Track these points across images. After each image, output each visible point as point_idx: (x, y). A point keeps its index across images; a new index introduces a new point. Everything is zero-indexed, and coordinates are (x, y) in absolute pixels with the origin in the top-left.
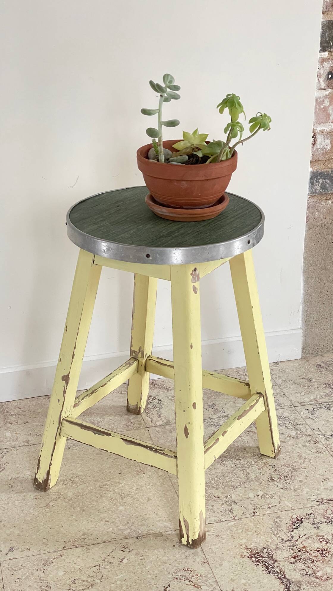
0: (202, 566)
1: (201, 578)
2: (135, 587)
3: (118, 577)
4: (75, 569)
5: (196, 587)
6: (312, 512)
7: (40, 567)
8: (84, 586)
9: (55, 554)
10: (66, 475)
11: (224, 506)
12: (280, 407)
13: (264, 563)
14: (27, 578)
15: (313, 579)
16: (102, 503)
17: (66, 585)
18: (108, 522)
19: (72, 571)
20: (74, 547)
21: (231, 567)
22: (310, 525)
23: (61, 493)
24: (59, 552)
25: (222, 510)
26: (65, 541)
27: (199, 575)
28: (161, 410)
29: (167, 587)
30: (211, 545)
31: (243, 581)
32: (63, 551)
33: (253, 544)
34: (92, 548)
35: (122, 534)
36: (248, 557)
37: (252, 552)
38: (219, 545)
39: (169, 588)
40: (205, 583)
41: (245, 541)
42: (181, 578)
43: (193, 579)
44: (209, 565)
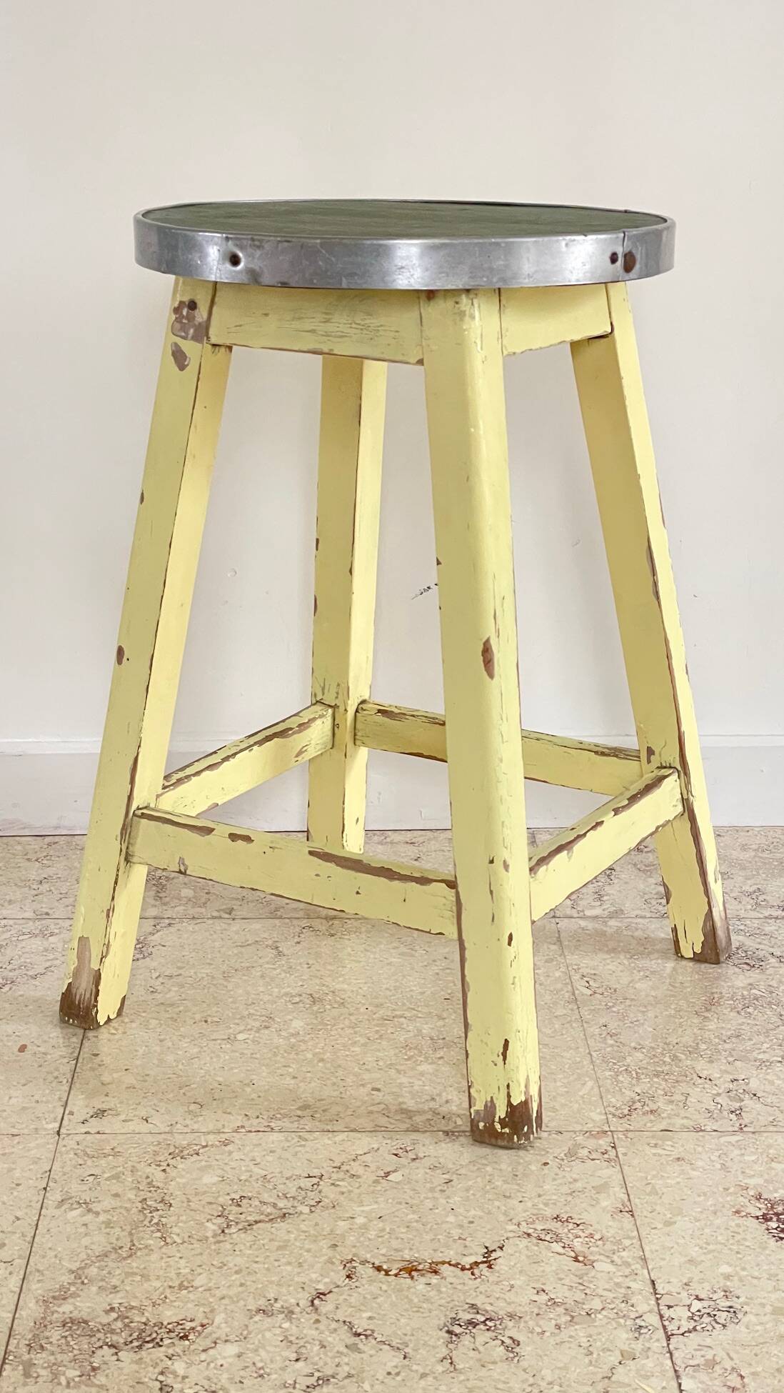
0: (614, 1218)
1: (600, 1243)
2: (402, 1236)
3: (362, 1208)
4: (251, 1176)
5: (579, 1261)
7: (162, 1158)
8: (262, 1214)
9: (211, 1137)
10: (303, 985)
11: (718, 1099)
14: (116, 1177)
16: (379, 1051)
17: (214, 1206)
18: (378, 1090)
19: (243, 1178)
20: (266, 1129)
21: (698, 1233)
23: (276, 1019)
24: (222, 1135)
25: (712, 1106)
26: (246, 1115)
27: (597, 1236)
28: (607, 888)
29: (495, 1250)
30: (655, 1177)
31: (725, 1269)
32: (235, 1134)
34: (316, 1139)
35: (407, 1121)
36: (757, 1218)
37: (772, 1208)
38: (678, 1180)
39: (499, 1253)
40: (608, 1257)
41: (761, 1181)
42: (543, 1237)
43: (577, 1244)
44: (635, 1220)
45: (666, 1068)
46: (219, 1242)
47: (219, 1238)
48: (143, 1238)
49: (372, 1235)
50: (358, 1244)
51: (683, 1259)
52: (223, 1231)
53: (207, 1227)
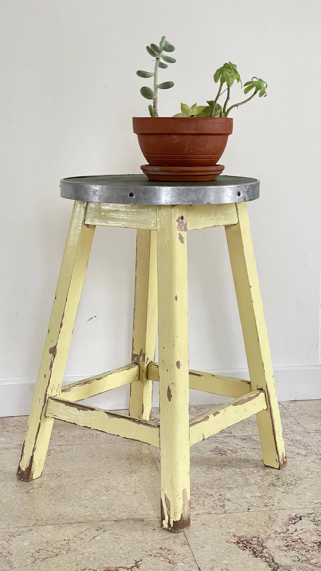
0: (182, 547)
1: (178, 556)
2: (103, 559)
3: (87, 550)
4: (42, 542)
5: (171, 563)
6: (313, 512)
7: (6, 537)
8: (48, 555)
9: (24, 529)
10: (53, 471)
11: (215, 502)
12: (292, 432)
13: (252, 549)
15: (305, 565)
16: (86, 493)
17: (29, 553)
18: (87, 507)
19: (39, 542)
20: (46, 524)
21: (213, 550)
22: (310, 522)
23: (44, 484)
24: (28, 528)
25: (214, 505)
26: (37, 520)
27: (177, 554)
29: (139, 562)
30: (195, 531)
31: (225, 562)
32: (33, 527)
33: (242, 533)
34: (65, 526)
35: (100, 517)
36: (235, 543)
37: (240, 539)
38: (205, 532)
39: (141, 562)
40: (181, 561)
41: (234, 530)
42: (156, 555)
43: (170, 557)
44: (190, 547)
45: (195, 492)
46: (32, 566)
47: (32, 565)
48: (3, 567)
49: (92, 559)
50: (86, 563)
51: (209, 560)
52: (34, 562)
53: (27, 561)
